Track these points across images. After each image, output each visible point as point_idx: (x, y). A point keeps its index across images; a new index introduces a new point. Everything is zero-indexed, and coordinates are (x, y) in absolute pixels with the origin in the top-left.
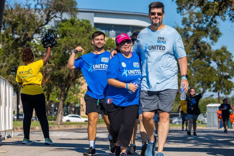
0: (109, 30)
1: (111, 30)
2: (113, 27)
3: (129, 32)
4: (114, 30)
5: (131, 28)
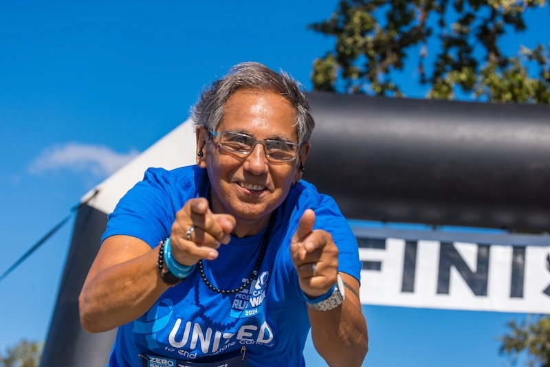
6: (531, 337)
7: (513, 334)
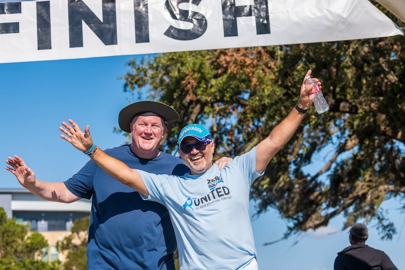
0: (37, 220)
1: (41, 220)
2: (43, 215)
3: (69, 221)
4: (45, 220)
5: (71, 215)
6: (150, 73)
7: (134, 72)
